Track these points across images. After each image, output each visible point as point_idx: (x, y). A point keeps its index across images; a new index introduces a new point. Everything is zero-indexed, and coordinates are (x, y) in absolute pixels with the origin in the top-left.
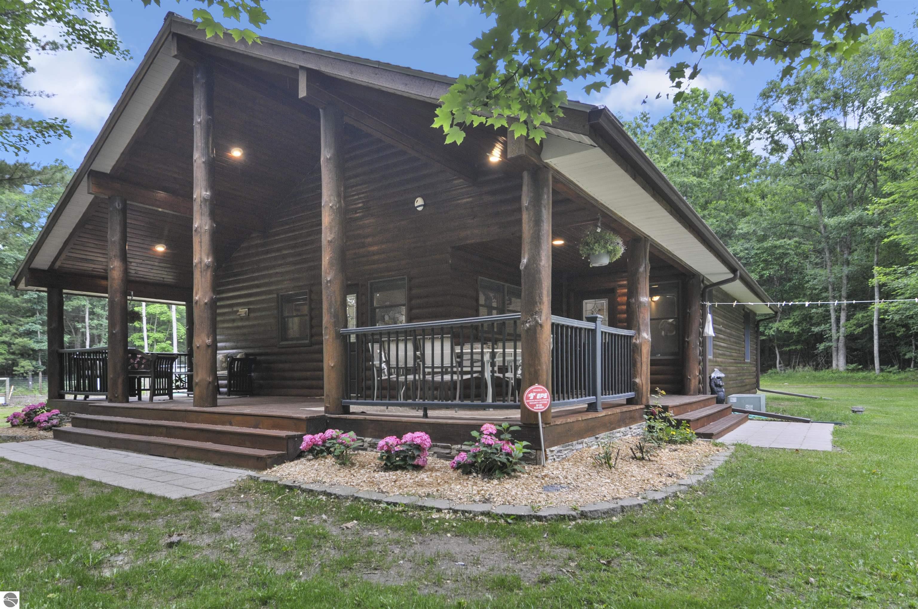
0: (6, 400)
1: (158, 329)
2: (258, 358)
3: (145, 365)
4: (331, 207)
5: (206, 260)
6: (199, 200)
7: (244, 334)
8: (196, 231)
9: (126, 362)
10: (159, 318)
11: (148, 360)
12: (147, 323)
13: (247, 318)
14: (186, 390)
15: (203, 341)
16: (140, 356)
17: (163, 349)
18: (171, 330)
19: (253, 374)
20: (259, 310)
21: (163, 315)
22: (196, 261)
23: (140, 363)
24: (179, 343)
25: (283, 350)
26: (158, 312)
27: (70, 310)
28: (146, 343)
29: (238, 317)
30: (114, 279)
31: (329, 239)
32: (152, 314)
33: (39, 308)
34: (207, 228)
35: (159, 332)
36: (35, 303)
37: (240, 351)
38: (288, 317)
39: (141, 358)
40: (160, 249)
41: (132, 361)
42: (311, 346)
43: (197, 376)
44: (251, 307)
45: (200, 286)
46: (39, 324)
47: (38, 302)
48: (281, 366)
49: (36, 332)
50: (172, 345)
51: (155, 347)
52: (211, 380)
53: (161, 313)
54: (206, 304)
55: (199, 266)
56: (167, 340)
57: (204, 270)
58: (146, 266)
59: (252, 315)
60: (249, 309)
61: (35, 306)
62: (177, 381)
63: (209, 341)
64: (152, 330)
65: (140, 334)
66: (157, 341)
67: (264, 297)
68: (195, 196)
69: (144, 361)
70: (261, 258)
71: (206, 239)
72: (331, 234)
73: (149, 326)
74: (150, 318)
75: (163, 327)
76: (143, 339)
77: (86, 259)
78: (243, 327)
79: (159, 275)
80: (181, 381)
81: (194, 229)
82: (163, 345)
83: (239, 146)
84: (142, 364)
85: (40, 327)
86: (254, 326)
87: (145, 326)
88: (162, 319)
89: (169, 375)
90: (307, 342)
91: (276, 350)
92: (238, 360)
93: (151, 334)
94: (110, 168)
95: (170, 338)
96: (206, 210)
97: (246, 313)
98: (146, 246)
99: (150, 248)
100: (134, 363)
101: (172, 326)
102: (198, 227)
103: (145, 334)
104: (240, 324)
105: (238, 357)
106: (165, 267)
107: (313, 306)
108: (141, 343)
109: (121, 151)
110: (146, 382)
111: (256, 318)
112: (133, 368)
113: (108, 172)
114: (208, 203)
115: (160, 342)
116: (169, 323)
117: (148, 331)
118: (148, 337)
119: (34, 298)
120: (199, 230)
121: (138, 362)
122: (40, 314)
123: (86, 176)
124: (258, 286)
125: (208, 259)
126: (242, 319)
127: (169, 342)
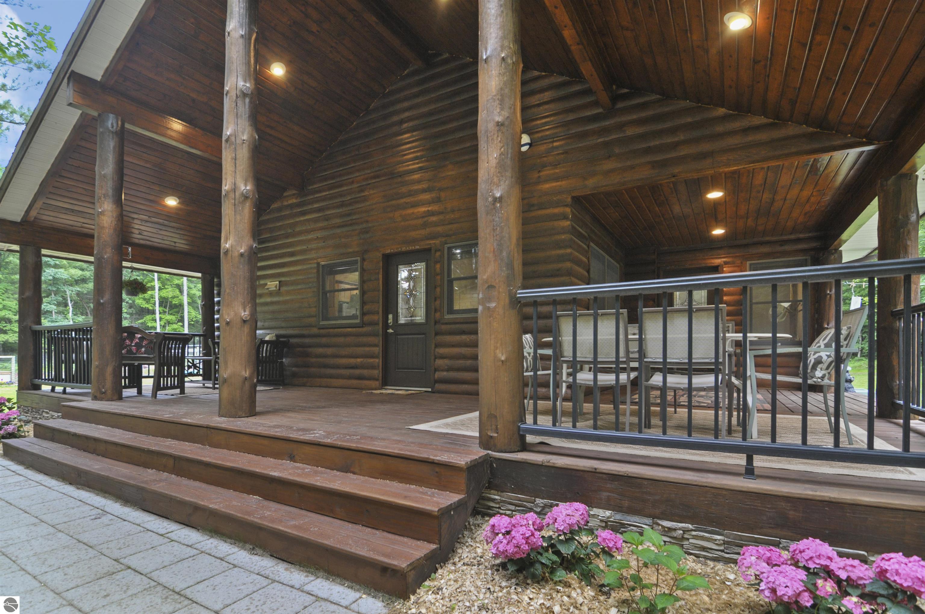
0: (11, 378)
1: (170, 312)
2: (293, 340)
3: (146, 348)
4: (503, 59)
5: (243, 188)
6: (233, 94)
7: (273, 312)
8: (227, 141)
9: (119, 344)
10: (171, 302)
11: (151, 342)
12: (159, 306)
13: (278, 293)
14: (200, 378)
15: (236, 314)
16: (139, 336)
17: (175, 329)
18: (183, 313)
19: (284, 360)
20: (293, 283)
21: (175, 299)
22: (226, 187)
23: (139, 346)
24: (189, 324)
25: (322, 331)
26: (170, 296)
27: (85, 292)
28: (158, 325)
29: (267, 291)
30: (103, 228)
31: (499, 119)
32: (164, 298)
33: (54, 289)
34: (245, 137)
35: (171, 314)
36: (50, 285)
37: (267, 331)
38: (330, 291)
39: (141, 339)
40: (172, 202)
41: (128, 342)
42: (363, 327)
43: (226, 368)
44: (283, 279)
45: (232, 226)
46: (54, 304)
47: (54, 283)
48: (320, 350)
49: (51, 312)
50: (183, 326)
51: (167, 328)
52: (247, 374)
53: (173, 297)
54: (242, 255)
55: (232, 195)
56: (178, 322)
57: (240, 203)
58: (153, 225)
59: (284, 289)
60: (280, 282)
61: (50, 288)
62: (189, 367)
63: (245, 314)
64: (165, 312)
65: (153, 316)
66: (169, 323)
67: (299, 268)
68: (226, 88)
69: (145, 343)
70: (298, 220)
71: (244, 154)
72: (502, 109)
73: (161, 309)
74: (163, 302)
75: (175, 310)
76: (155, 320)
77: (73, 211)
78: (272, 303)
79: (169, 239)
80: (195, 367)
81: (224, 139)
82: (175, 326)
83: (281, 59)
84: (142, 347)
85: (55, 307)
86: (285, 302)
87: (157, 308)
88: (174, 302)
89: (180, 361)
90: (358, 321)
91: (315, 331)
92: (268, 342)
93: (163, 316)
94: (102, 73)
95: (182, 320)
96: (244, 108)
97: (276, 287)
98: (152, 198)
99: (157, 201)
100: (131, 345)
101: (183, 309)
102: (231, 135)
103: (158, 316)
104: (269, 300)
105: (267, 338)
106: (177, 229)
107: (365, 278)
108: (154, 324)
109: (118, 46)
110: (149, 370)
111: (288, 293)
112: (130, 352)
113: (99, 78)
114: (247, 100)
115: (172, 324)
116: (180, 306)
117: (160, 313)
118: (161, 319)
119: (50, 280)
120: (233, 139)
121: (136, 343)
122: (55, 295)
123: (66, 80)
124: (292, 254)
125: (246, 185)
126: (271, 294)
127: (180, 324)
